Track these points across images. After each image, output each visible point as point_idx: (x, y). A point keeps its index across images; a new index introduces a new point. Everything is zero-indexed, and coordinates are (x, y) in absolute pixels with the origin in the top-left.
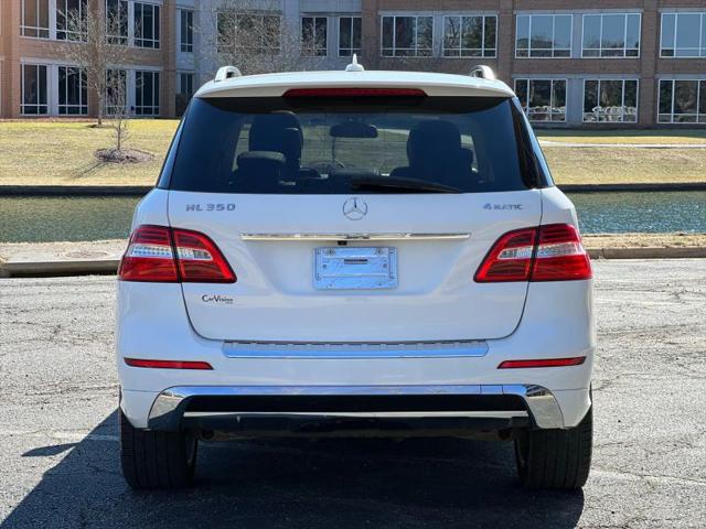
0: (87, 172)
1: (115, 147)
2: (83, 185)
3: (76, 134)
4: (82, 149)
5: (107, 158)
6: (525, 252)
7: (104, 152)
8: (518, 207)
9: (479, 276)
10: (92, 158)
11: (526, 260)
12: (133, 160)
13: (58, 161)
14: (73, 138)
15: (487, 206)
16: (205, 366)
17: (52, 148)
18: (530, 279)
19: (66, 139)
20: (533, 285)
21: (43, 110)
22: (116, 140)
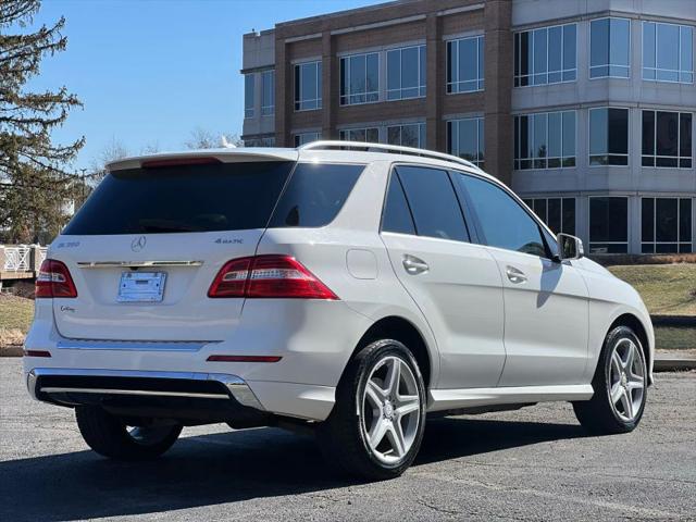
6: (242, 275)
8: (240, 241)
9: (212, 293)
11: (242, 282)
15: (219, 241)
16: (46, 354)
18: (246, 296)
20: (248, 300)
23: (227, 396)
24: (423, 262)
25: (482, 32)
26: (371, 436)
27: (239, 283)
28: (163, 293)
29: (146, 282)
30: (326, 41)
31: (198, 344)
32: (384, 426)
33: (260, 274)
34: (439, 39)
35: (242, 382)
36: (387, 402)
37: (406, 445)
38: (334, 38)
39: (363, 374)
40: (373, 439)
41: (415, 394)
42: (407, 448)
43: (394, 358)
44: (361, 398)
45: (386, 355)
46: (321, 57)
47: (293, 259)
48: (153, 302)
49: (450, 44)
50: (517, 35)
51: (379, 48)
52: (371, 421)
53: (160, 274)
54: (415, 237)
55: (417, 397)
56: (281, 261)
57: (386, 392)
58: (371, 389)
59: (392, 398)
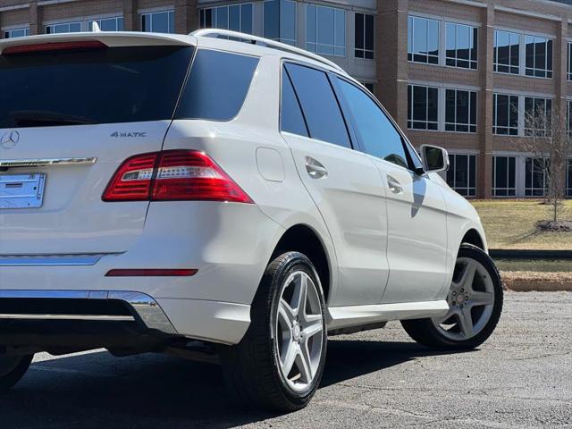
0: (525, 239)
1: (552, 219)
2: (520, 249)
3: (523, 209)
4: (525, 220)
5: (544, 227)
6: (145, 174)
7: (542, 223)
8: (141, 135)
10: (532, 227)
11: (147, 181)
12: (565, 229)
13: (503, 230)
14: (519, 212)
17: (501, 220)
18: (151, 199)
19: (514, 213)
20: (154, 204)
21: (512, 193)
22: (553, 213)
23: (131, 318)
24: (321, 166)
25: (173, 7)
26: (283, 362)
27: (143, 184)
28: (42, 197)
29: (20, 185)
30: (34, 11)
31: (93, 256)
32: (294, 349)
33: (166, 172)
34: (134, 12)
35: (151, 301)
36: (295, 322)
37: (312, 369)
38: (40, 9)
39: (276, 291)
40: (285, 366)
41: (319, 313)
42: (314, 372)
43: (302, 273)
44: (275, 318)
45: (294, 271)
46: (28, 25)
47: (203, 153)
48: (30, 209)
49: (144, 17)
50: (202, 11)
51: (81, 18)
52: (283, 344)
53: (37, 177)
54: (308, 139)
55: (320, 316)
56: (189, 157)
57: (295, 311)
58: (282, 308)
59: (300, 318)
